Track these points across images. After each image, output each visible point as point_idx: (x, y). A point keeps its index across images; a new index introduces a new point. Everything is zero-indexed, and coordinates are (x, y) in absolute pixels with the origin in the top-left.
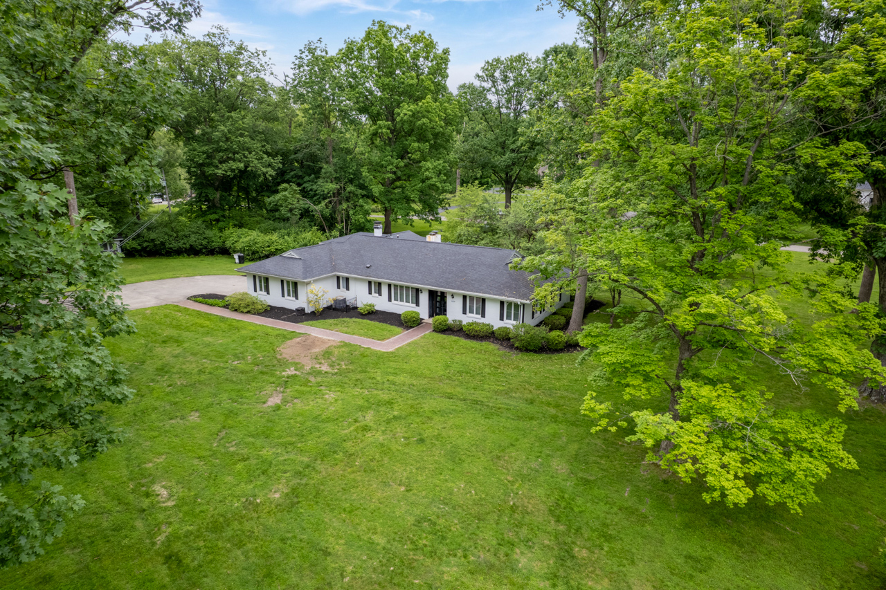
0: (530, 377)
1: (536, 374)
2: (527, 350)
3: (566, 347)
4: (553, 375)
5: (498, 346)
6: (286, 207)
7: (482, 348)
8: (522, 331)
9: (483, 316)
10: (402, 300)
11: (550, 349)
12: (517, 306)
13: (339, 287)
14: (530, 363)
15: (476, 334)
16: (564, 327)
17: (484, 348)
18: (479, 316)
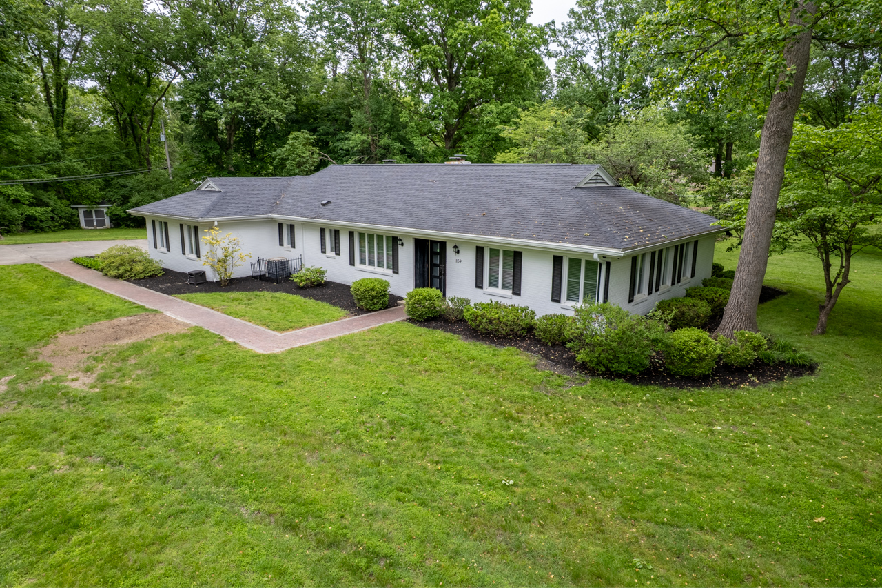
0: (606, 461)
1: (628, 449)
2: (610, 374)
3: (717, 371)
4: (685, 457)
5: (536, 359)
6: (294, 160)
7: (494, 361)
8: (598, 326)
9: (517, 290)
10: (371, 263)
11: (672, 375)
12: (592, 266)
13: (281, 244)
14: (613, 409)
15: (490, 327)
16: (712, 322)
17: (497, 361)
18: (509, 293)
